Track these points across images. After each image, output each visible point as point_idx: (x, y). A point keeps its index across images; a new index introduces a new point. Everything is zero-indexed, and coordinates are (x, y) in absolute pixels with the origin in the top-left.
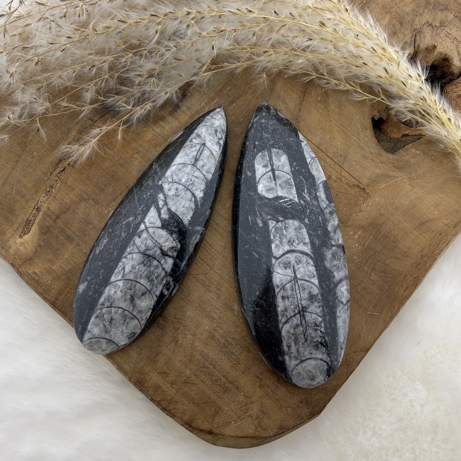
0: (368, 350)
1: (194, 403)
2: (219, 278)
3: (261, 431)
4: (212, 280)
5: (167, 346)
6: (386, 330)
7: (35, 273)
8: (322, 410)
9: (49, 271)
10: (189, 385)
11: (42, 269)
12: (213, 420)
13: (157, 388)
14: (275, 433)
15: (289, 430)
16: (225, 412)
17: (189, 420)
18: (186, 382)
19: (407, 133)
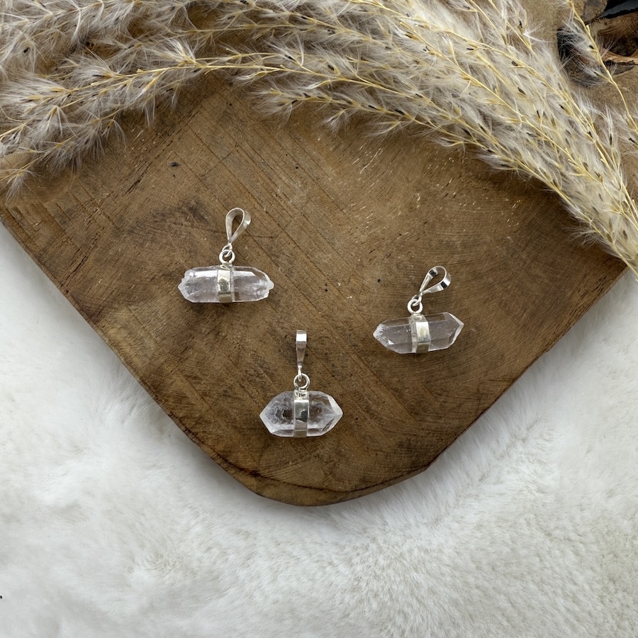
0: (514, 380)
1: (235, 427)
2: (293, 245)
3: (333, 482)
4: (282, 248)
5: (203, 338)
6: (546, 354)
7: (16, 209)
8: (432, 462)
9: (38, 209)
10: (230, 400)
11: (28, 206)
12: (261, 456)
13: (180, 398)
14: (354, 488)
15: (377, 485)
16: (281, 446)
17: (224, 451)
18: (225, 395)
19: (611, 59)
